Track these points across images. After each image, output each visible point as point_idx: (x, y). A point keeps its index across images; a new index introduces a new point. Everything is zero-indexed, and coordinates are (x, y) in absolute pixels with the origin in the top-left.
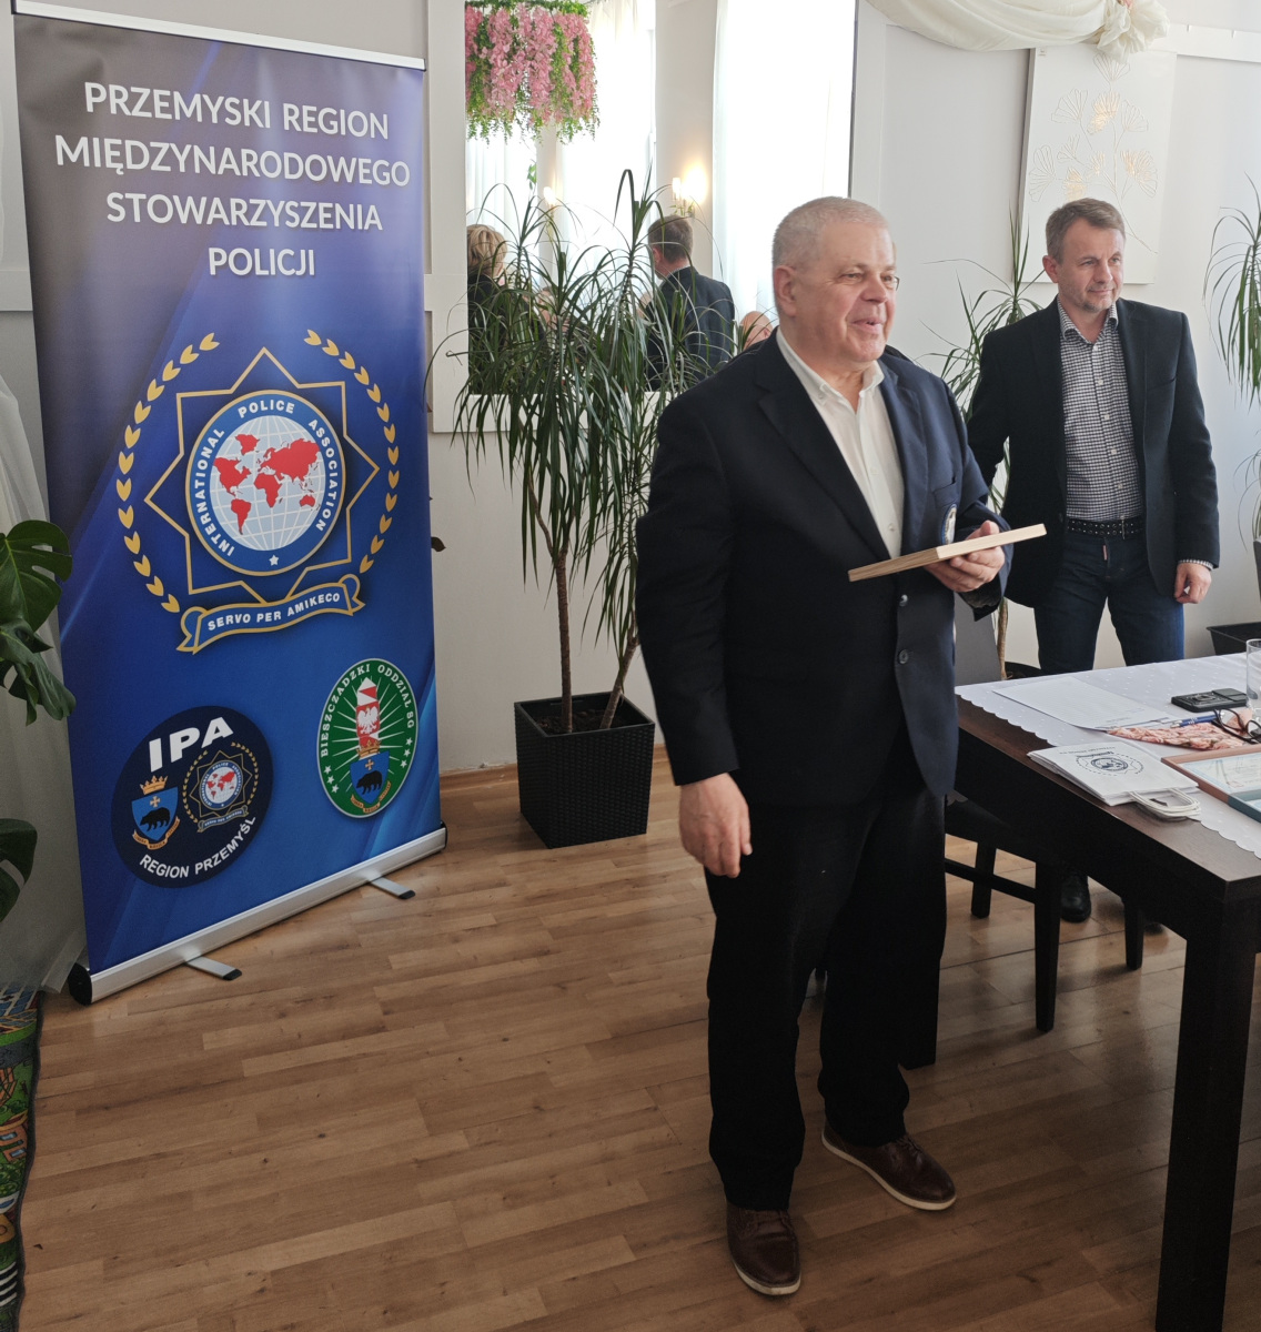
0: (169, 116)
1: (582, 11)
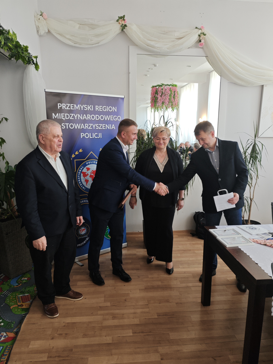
0: (73, 109)
1: (176, 86)
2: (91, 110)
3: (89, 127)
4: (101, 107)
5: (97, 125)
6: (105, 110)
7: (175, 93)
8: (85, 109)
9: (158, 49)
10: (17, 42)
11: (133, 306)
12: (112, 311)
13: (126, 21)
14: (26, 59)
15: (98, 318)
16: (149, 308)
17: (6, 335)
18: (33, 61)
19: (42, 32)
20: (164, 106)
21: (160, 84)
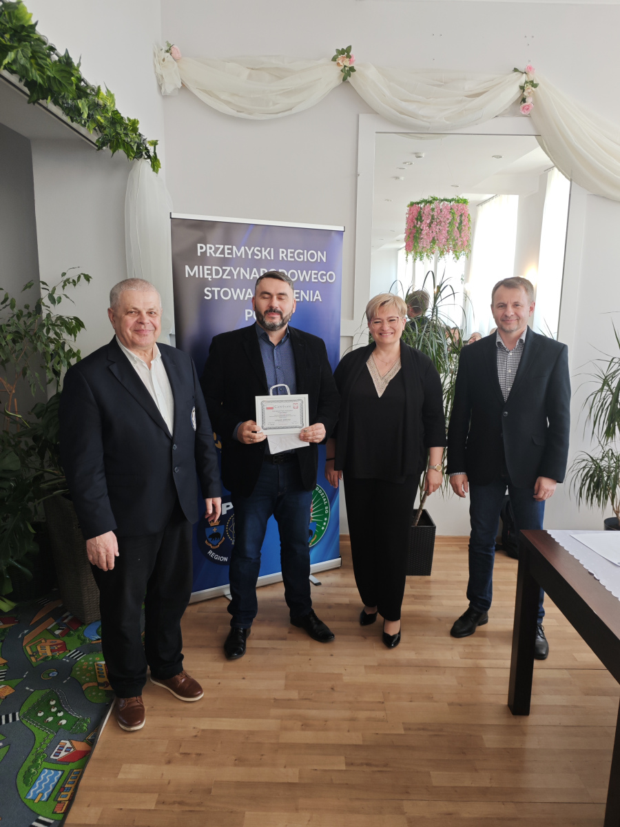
0: (231, 256)
1: (465, 201)
2: (269, 258)
4: (291, 253)
6: (300, 258)
7: (463, 218)
8: (255, 257)
9: (425, 119)
10: (116, 112)
11: (350, 703)
12: (301, 712)
13: (354, 58)
14: (133, 148)
15: (270, 724)
16: (385, 710)
17: (70, 746)
18: (149, 152)
19: (169, 88)
20: (436, 248)
21: (426, 198)
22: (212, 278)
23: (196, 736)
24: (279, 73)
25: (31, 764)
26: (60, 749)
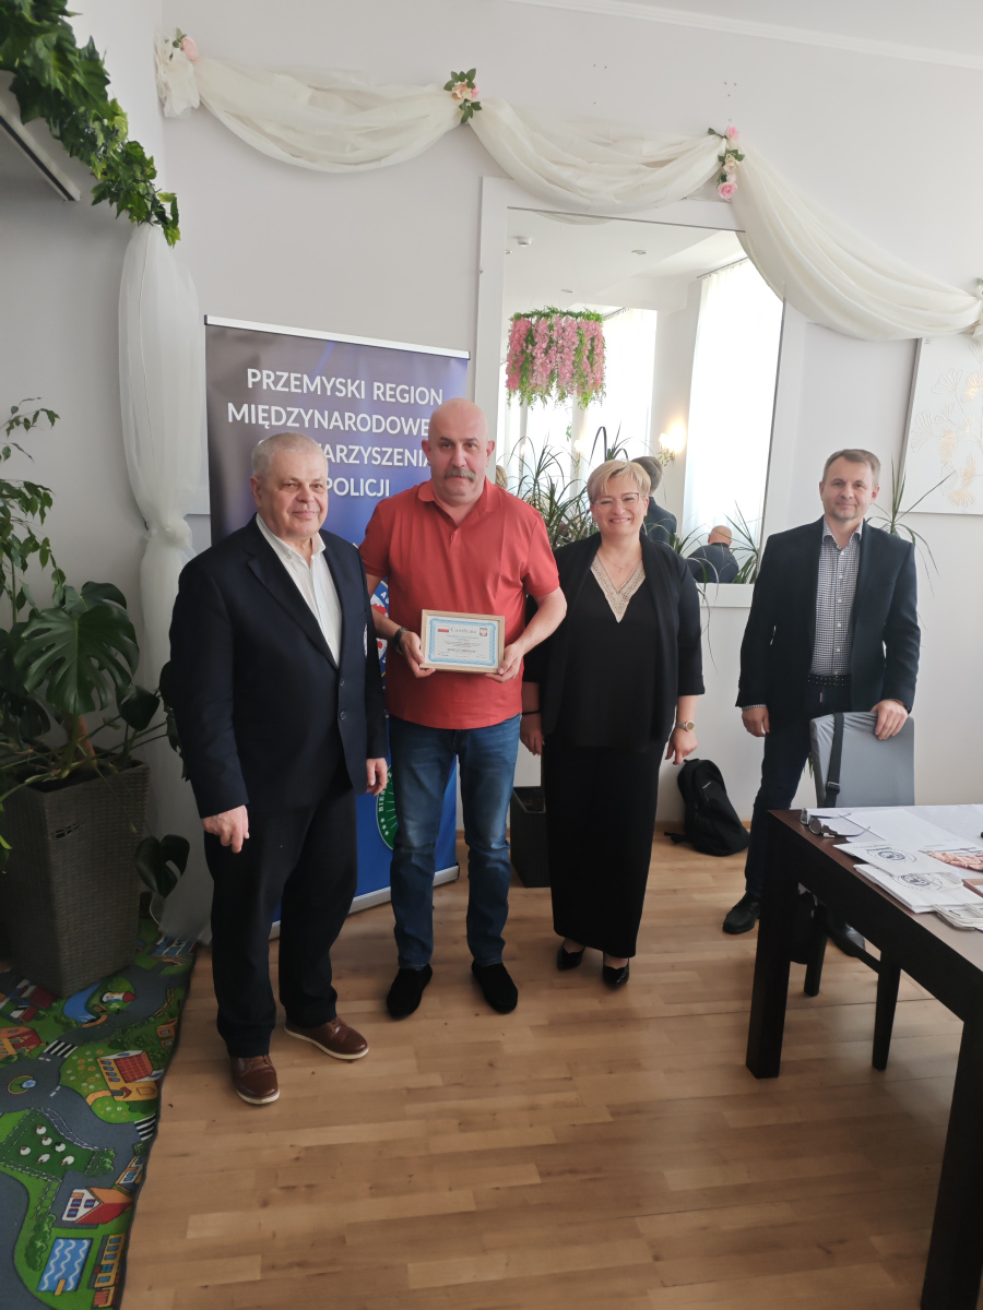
0: (299, 391)
1: (598, 318)
2: (358, 396)
3: (348, 456)
4: (391, 389)
5: (376, 452)
6: (404, 398)
7: (596, 342)
8: (337, 393)
11: (523, 1083)
12: (452, 1104)
13: (477, 89)
15: (409, 1128)
16: (576, 1089)
17: (92, 1198)
19: (178, 106)
20: (554, 384)
21: (541, 308)
22: (270, 425)
23: (297, 1159)
24: (360, 101)
25: (33, 1234)
26: (77, 1203)
